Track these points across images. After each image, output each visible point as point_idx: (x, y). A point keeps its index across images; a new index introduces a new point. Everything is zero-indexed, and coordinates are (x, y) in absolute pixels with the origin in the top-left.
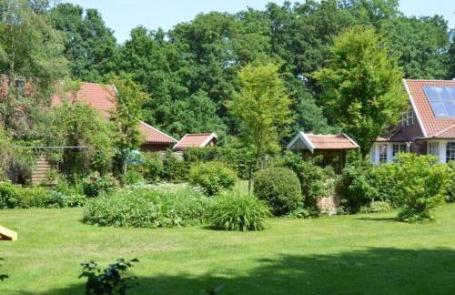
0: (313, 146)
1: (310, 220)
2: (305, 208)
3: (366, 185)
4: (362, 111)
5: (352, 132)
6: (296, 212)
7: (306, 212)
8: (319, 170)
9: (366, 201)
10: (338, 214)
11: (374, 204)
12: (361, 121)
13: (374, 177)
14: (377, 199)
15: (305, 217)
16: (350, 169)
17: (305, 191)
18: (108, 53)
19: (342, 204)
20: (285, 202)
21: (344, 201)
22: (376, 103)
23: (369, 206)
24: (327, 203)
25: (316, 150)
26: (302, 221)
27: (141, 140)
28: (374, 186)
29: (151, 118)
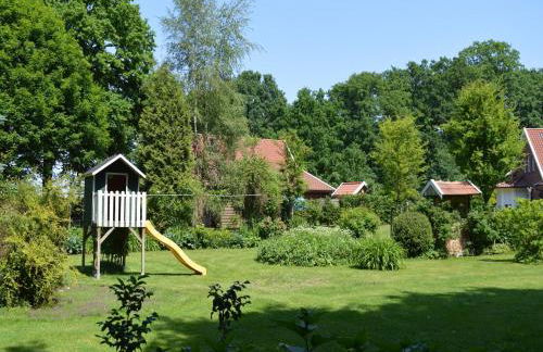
0: (442, 192)
1: (439, 261)
2: (435, 249)
3: (487, 228)
4: (483, 159)
5: (476, 180)
6: (428, 254)
7: (437, 253)
8: (447, 215)
9: (489, 244)
10: (465, 255)
11: (495, 246)
12: (484, 169)
13: (494, 221)
14: (498, 242)
15: (436, 258)
16: (474, 214)
17: (435, 233)
18: (280, 112)
19: (467, 246)
20: (418, 244)
21: (470, 243)
22: (495, 152)
23: (491, 248)
24: (454, 245)
25: (444, 196)
26: (434, 262)
27: (304, 189)
28: (495, 229)
29: (314, 169)
